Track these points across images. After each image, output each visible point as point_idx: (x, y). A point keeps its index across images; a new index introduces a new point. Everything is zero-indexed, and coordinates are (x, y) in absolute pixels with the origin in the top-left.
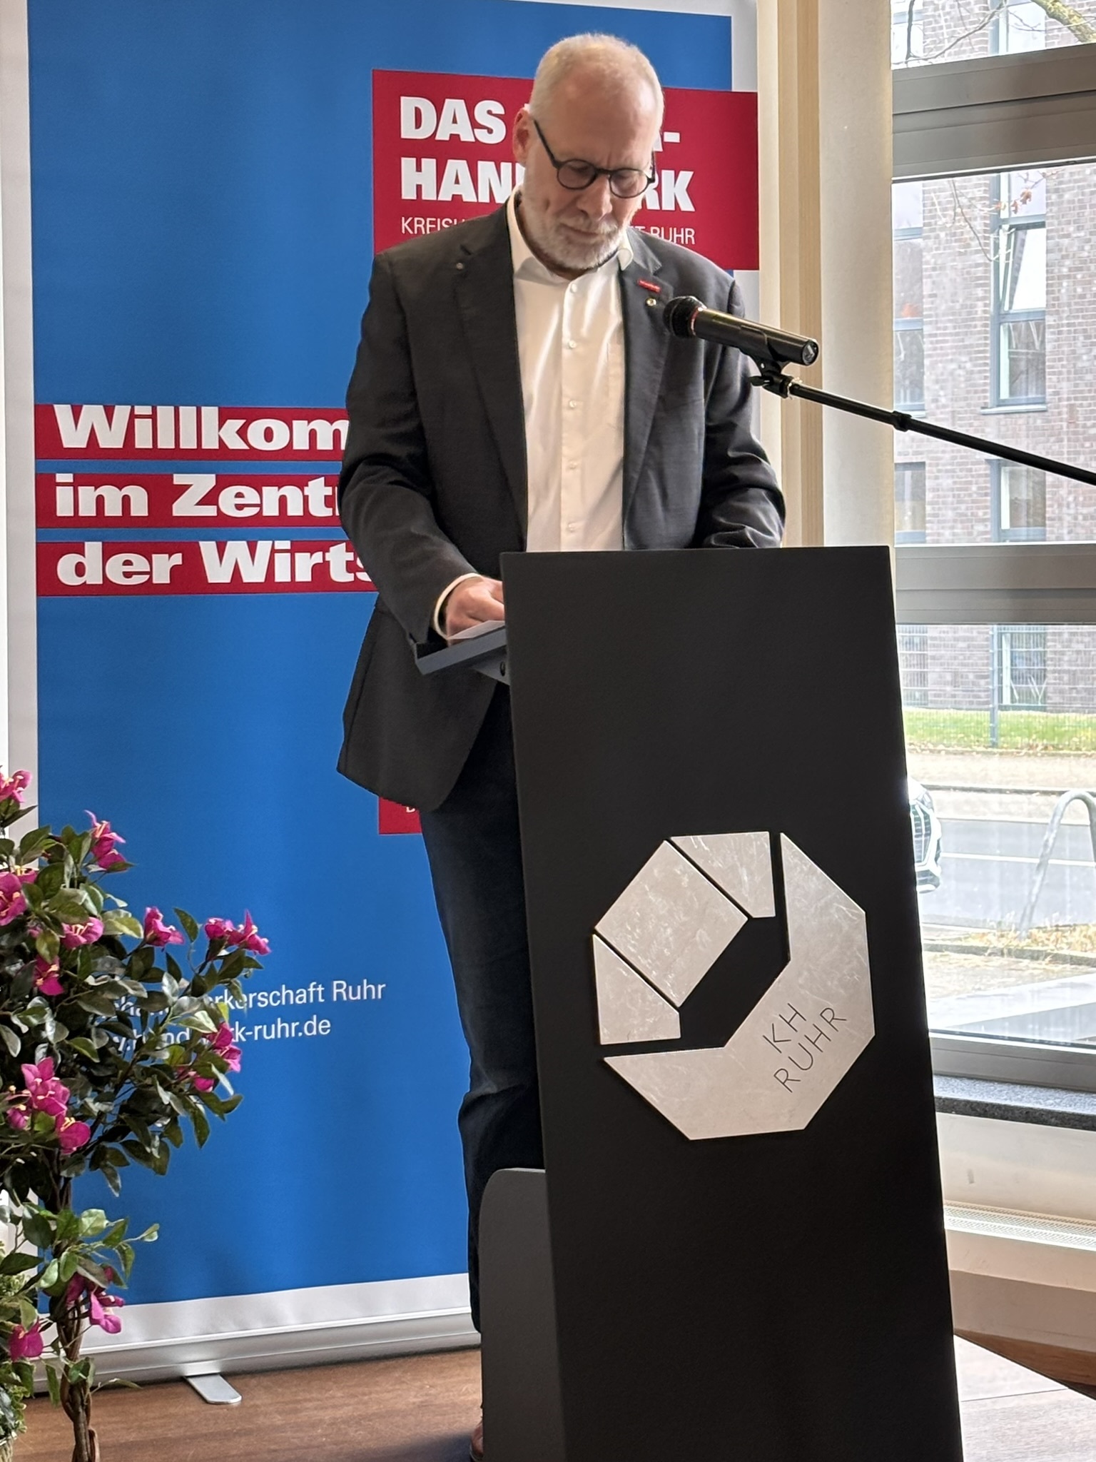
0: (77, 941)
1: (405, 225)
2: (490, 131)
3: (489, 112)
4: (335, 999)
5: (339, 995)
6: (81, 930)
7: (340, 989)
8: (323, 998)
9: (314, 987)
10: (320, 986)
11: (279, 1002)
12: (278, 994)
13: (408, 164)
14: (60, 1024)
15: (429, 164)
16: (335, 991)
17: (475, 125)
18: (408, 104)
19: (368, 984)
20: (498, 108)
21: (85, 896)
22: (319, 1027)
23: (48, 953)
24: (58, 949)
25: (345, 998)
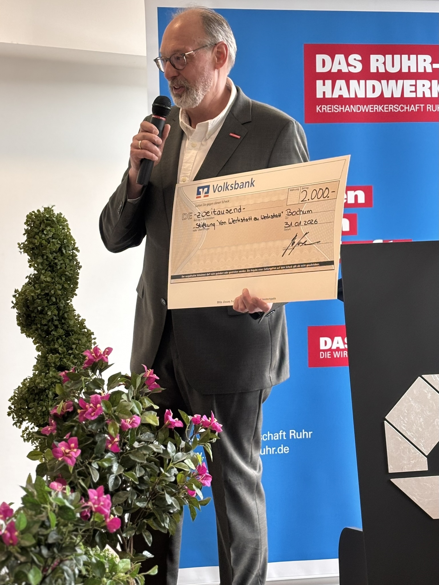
0: (127, 427)
1: (318, 108)
2: (355, 67)
3: (355, 59)
4: (291, 438)
5: (293, 436)
6: (130, 422)
7: (293, 433)
8: (285, 437)
9: (282, 432)
10: (284, 432)
11: (266, 439)
12: (266, 435)
13: (319, 83)
14: (121, 466)
15: (329, 83)
16: (291, 434)
17: (348, 65)
18: (319, 58)
19: (305, 432)
20: (359, 57)
21: (134, 405)
22: (285, 450)
23: (113, 432)
24: (118, 431)
25: (295, 438)
